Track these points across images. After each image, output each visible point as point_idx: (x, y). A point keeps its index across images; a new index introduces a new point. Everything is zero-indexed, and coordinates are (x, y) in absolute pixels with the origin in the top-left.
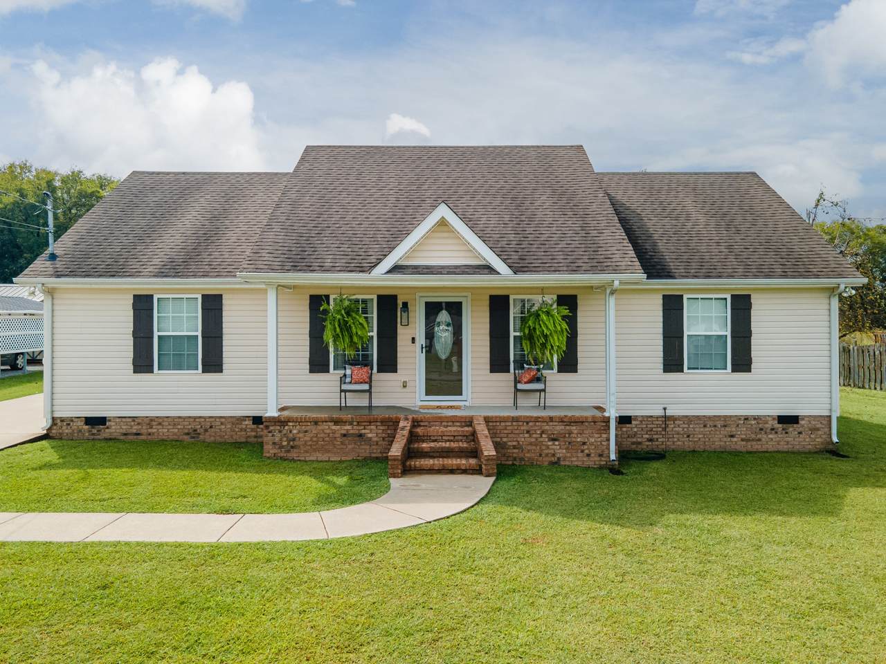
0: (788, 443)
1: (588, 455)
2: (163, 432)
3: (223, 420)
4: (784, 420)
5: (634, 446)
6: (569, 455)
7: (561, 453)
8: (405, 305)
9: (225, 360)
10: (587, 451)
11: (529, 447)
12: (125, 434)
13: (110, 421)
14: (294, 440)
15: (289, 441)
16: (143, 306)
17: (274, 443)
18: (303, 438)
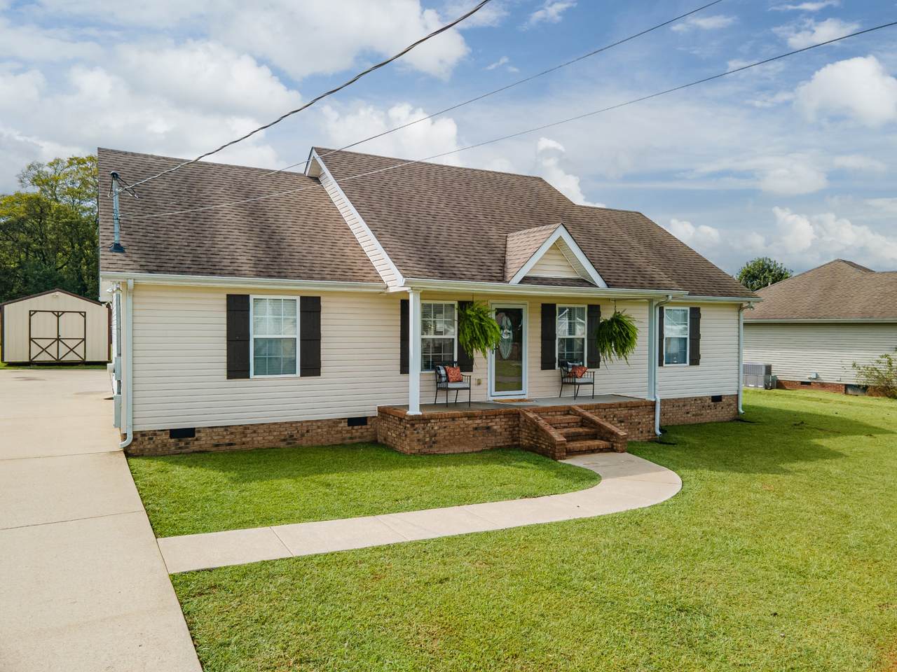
0: (716, 416)
1: (642, 432)
2: (259, 440)
3: (319, 424)
4: (715, 399)
9: (322, 363)
10: (641, 429)
12: (217, 446)
13: (199, 432)
14: (435, 436)
15: (431, 437)
16: (238, 308)
17: (419, 440)
18: (443, 433)
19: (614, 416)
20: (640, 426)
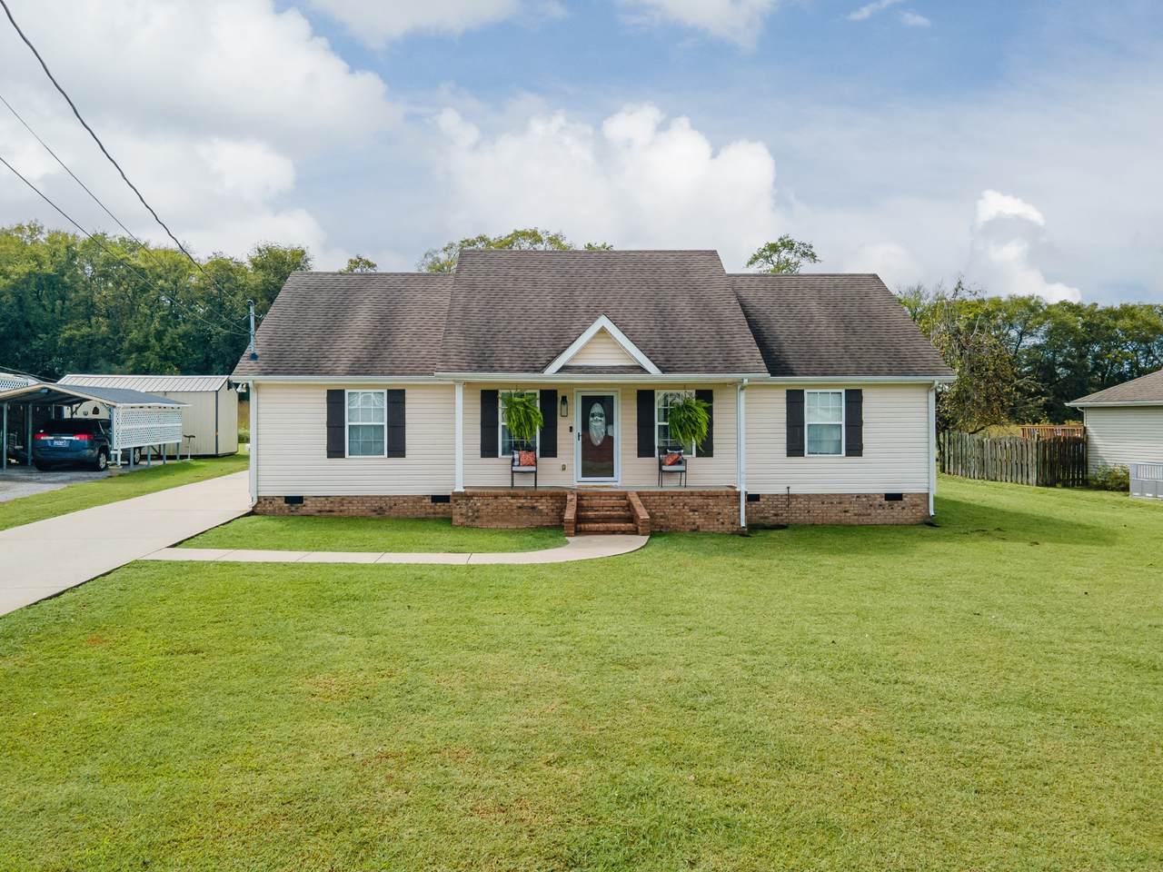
0: (893, 517)
1: (723, 523)
2: (353, 508)
3: (405, 499)
4: (890, 497)
5: (762, 520)
6: (706, 523)
7: (699, 522)
8: (564, 399)
9: (407, 446)
10: (721, 520)
11: (674, 517)
12: (320, 511)
13: (306, 499)
14: (478, 511)
15: (473, 512)
16: (336, 400)
17: (462, 514)
18: (485, 510)
20: (720, 516)
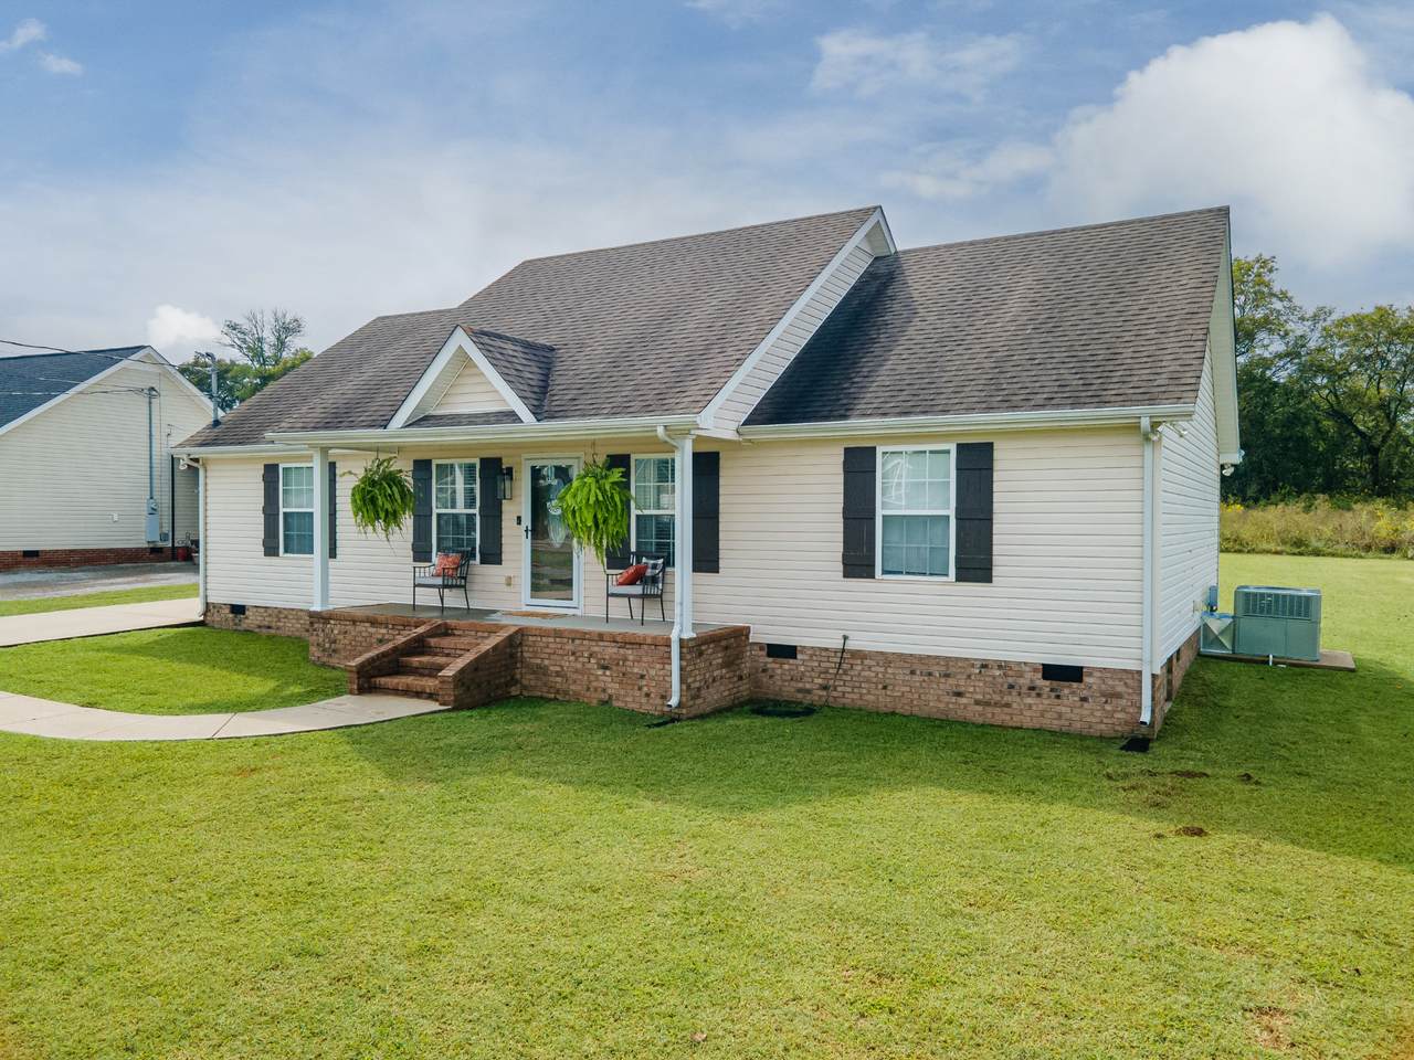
0: (1060, 715)
1: (647, 695)
2: (289, 626)
4: (1053, 672)
6: (622, 692)
7: (613, 688)
8: (510, 470)
9: (339, 543)
10: (645, 689)
11: (575, 676)
12: (260, 627)
13: (248, 610)
14: (335, 642)
15: (331, 643)
16: (271, 478)
17: (318, 645)
19: (591, 656)
20: (644, 682)
